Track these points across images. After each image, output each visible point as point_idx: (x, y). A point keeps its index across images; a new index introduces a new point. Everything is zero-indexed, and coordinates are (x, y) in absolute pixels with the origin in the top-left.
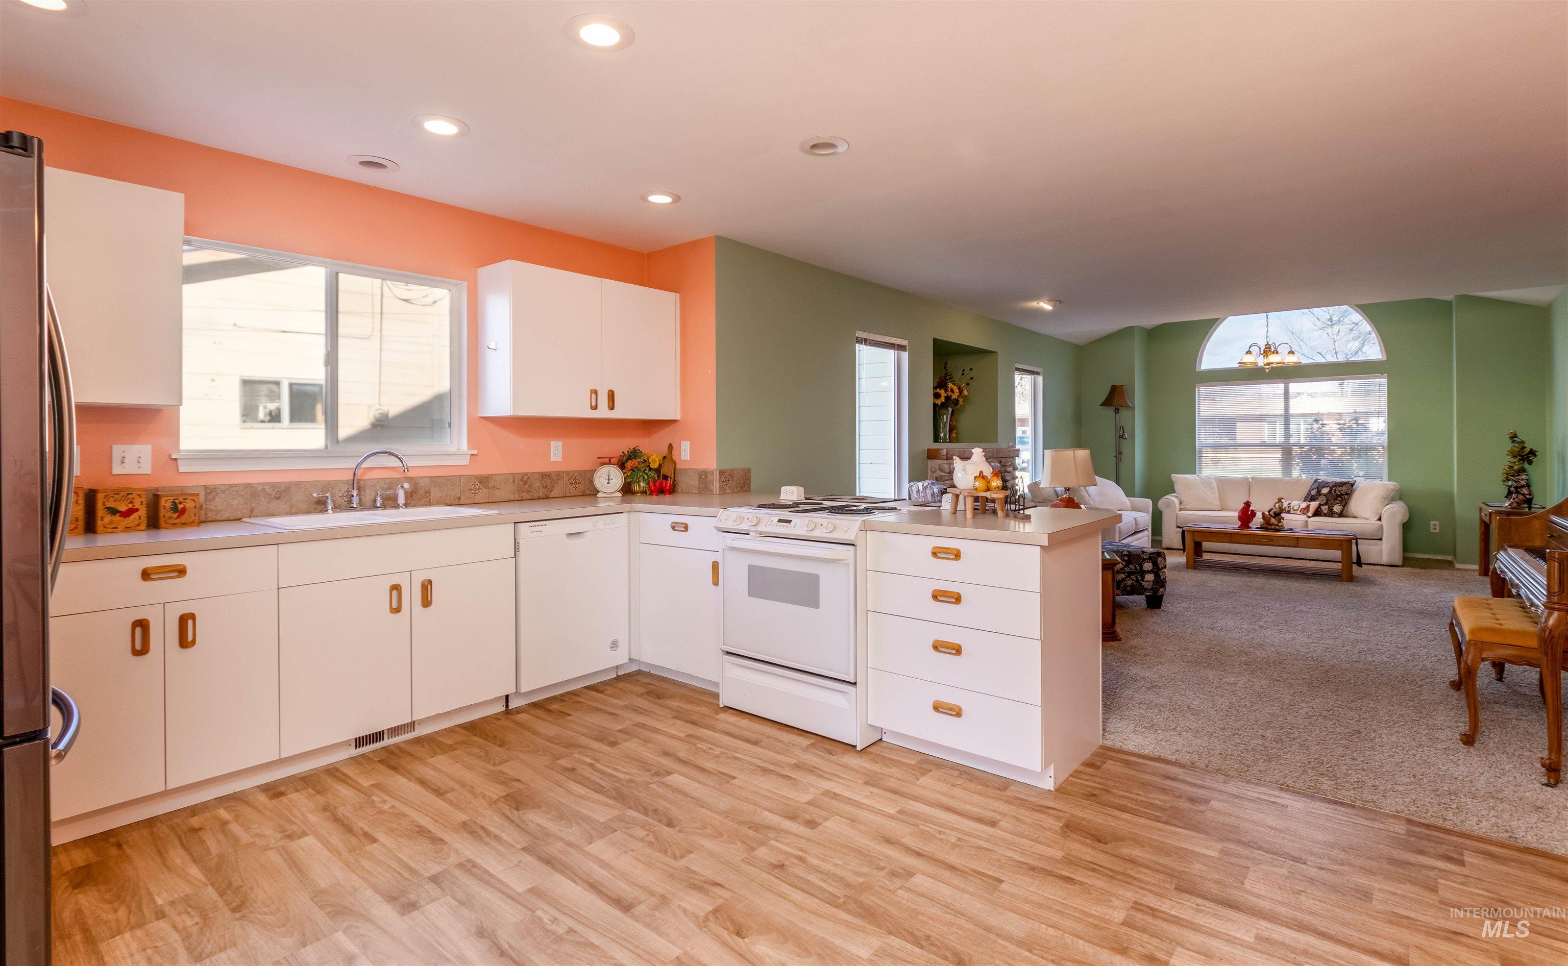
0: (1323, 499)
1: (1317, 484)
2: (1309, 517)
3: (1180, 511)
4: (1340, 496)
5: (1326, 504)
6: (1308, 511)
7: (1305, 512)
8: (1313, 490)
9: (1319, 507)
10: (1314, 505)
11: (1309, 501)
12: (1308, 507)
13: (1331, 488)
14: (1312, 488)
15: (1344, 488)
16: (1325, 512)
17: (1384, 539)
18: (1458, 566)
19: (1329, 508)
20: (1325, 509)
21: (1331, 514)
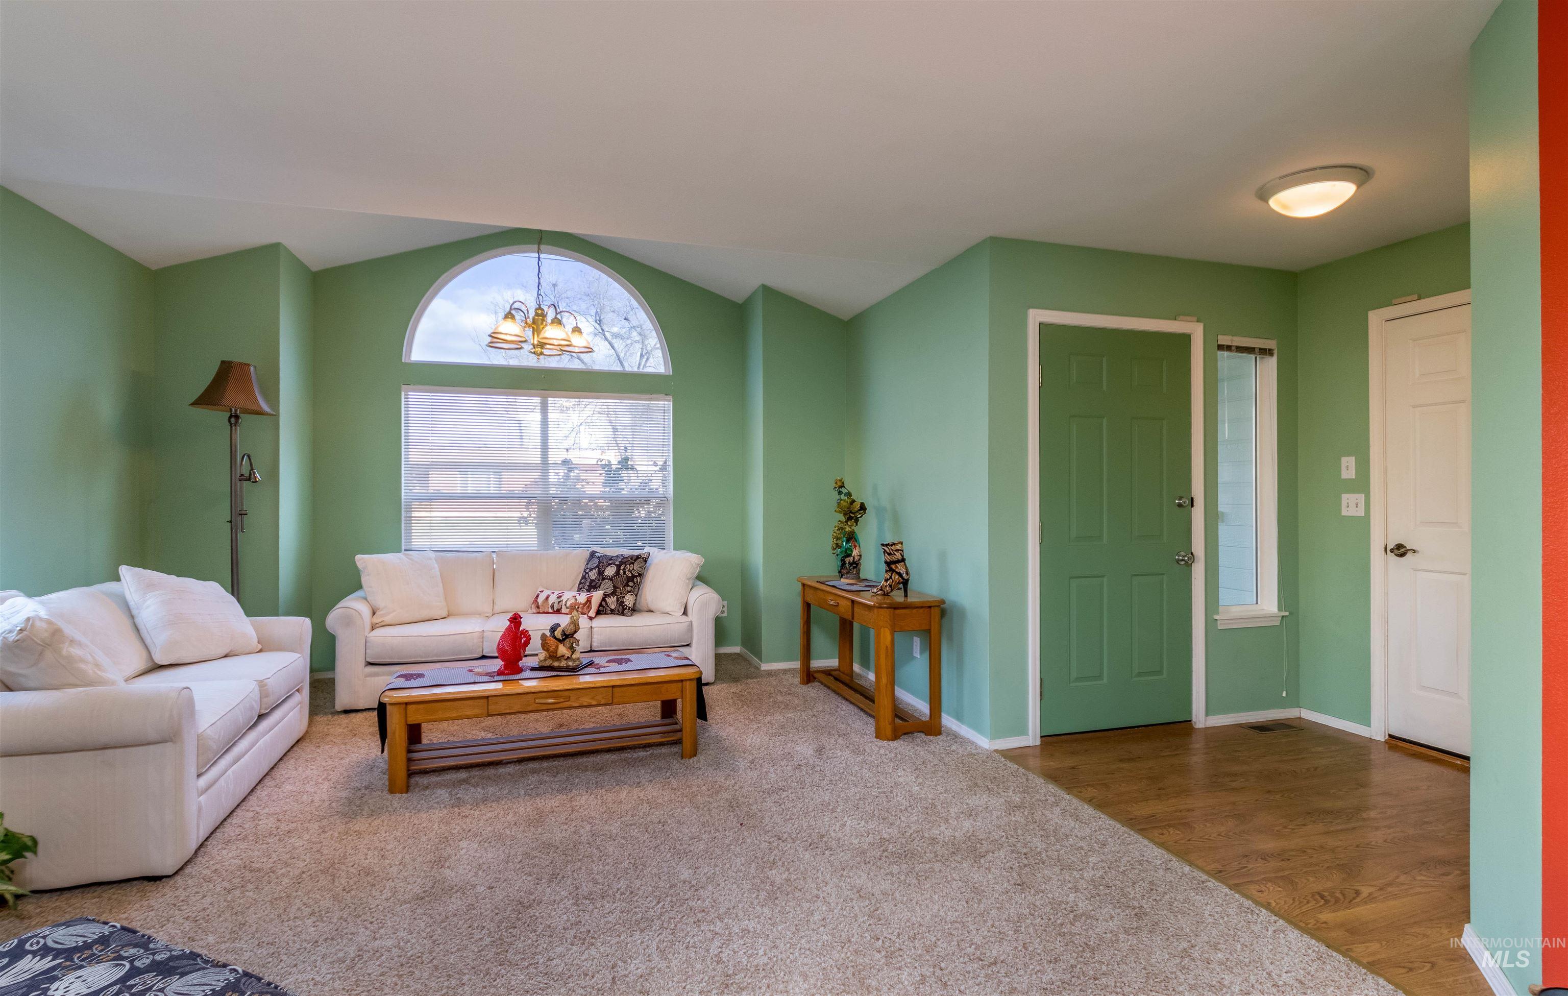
0: (607, 586)
1: (595, 562)
2: (591, 619)
3: (373, 629)
4: (631, 579)
5: (613, 593)
6: (590, 608)
7: (585, 610)
8: (591, 570)
9: (604, 599)
10: (597, 596)
11: (588, 591)
12: (589, 601)
13: (618, 567)
14: (589, 566)
15: (636, 566)
16: (613, 607)
17: (694, 645)
18: (765, 667)
19: (618, 600)
20: (612, 602)
21: (622, 610)
